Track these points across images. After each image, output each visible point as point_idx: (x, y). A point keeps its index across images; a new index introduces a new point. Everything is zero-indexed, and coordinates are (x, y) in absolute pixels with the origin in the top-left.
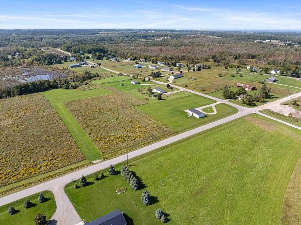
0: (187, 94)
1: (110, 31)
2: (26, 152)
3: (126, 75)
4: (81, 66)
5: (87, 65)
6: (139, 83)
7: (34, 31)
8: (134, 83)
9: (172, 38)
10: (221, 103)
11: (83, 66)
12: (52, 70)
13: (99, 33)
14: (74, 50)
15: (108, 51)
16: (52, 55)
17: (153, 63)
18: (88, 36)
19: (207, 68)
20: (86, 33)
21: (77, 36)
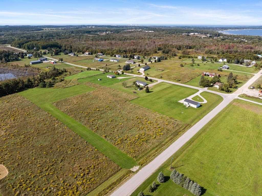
0: (168, 85)
1: (53, 27)
2: (47, 170)
3: (95, 69)
4: (42, 62)
5: (48, 61)
6: (115, 77)
8: (111, 77)
9: (114, 33)
10: (203, 91)
11: (44, 62)
12: (13, 68)
13: (43, 30)
14: (28, 47)
15: (62, 46)
16: (6, 52)
17: (112, 56)
18: (34, 32)
19: (164, 59)
20: (30, 30)
21: (22, 32)
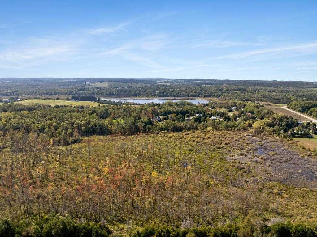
7: (244, 82)
